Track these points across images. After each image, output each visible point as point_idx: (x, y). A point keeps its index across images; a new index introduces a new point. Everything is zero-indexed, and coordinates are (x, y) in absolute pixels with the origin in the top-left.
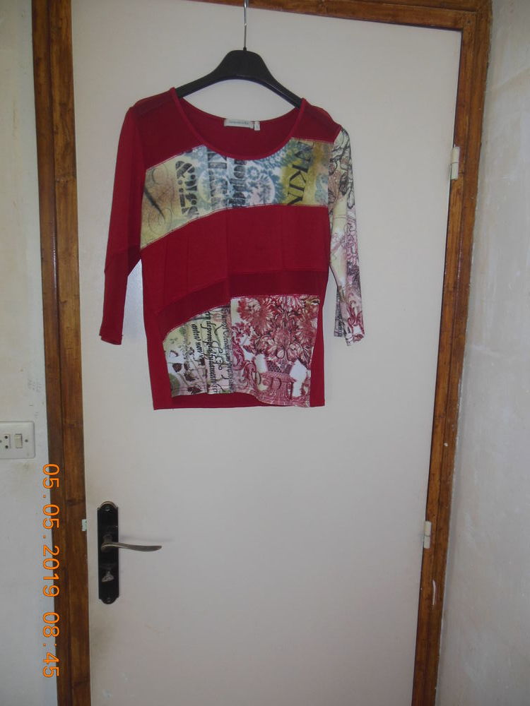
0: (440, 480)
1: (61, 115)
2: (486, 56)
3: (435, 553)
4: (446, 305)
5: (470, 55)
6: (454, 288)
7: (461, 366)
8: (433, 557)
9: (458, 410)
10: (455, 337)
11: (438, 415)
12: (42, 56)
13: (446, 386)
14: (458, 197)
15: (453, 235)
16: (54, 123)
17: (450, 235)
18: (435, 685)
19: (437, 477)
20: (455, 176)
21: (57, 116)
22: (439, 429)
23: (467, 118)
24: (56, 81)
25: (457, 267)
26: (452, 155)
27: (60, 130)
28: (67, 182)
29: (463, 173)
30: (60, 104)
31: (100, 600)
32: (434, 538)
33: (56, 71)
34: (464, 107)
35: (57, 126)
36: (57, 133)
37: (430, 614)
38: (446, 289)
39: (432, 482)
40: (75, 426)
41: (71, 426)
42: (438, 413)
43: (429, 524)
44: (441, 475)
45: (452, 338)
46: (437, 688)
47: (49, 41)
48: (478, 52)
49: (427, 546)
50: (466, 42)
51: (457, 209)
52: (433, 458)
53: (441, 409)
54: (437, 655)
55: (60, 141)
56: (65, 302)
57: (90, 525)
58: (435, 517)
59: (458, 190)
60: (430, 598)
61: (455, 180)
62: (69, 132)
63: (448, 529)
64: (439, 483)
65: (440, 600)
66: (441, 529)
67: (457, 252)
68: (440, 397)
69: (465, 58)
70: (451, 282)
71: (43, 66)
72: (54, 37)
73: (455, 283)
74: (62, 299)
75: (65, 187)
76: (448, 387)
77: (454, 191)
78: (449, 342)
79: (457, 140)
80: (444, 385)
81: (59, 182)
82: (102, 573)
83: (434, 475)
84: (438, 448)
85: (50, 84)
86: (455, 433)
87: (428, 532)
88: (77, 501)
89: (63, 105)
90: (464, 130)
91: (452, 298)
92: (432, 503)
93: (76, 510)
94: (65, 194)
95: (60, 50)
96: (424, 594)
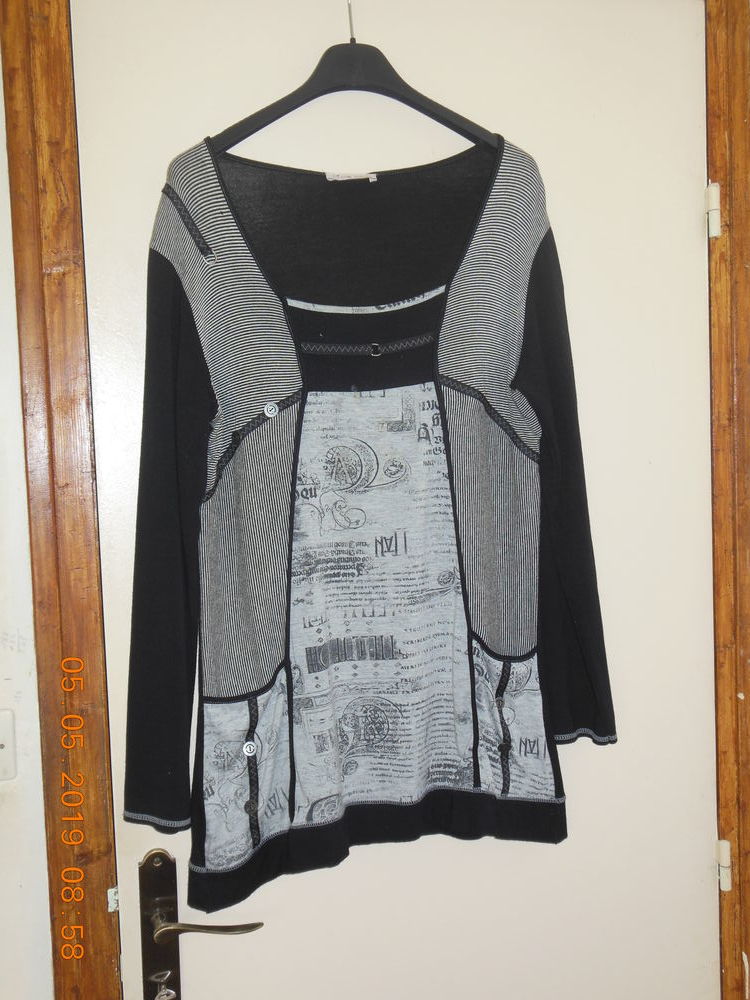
0: (737, 762)
1: (52, 161)
3: (742, 899)
5: (722, 35)
6: (730, 420)
8: (738, 907)
10: (740, 505)
11: (721, 645)
12: (18, 65)
14: (723, 265)
15: (720, 332)
16: (40, 177)
17: (715, 330)
19: (731, 756)
20: (716, 230)
21: (44, 163)
22: (726, 670)
23: (726, 135)
24: (42, 105)
25: (731, 385)
26: (707, 196)
27: (50, 185)
28: (64, 274)
29: (728, 226)
30: (50, 143)
32: (736, 871)
33: (41, 88)
34: (719, 117)
35: (44, 181)
36: (44, 191)
38: (716, 423)
39: (722, 767)
42: (722, 640)
43: (726, 845)
44: (737, 753)
45: (734, 508)
47: (28, 40)
48: (734, 29)
49: (727, 886)
50: (714, 11)
51: (723, 286)
52: (720, 722)
53: (726, 634)
55: (50, 205)
57: (126, 899)
58: (735, 832)
59: (722, 256)
60: (740, 986)
61: (716, 238)
62: (65, 189)
64: (736, 769)
66: (747, 854)
67: (730, 359)
68: (723, 612)
69: (714, 39)
70: (724, 409)
71: (20, 82)
72: (36, 32)
73: (731, 411)
74: (61, 482)
75: (61, 281)
76: (735, 594)
77: (716, 256)
78: (731, 514)
79: (712, 174)
80: (727, 590)
81: (49, 275)
83: (725, 753)
84: (728, 705)
87: (726, 860)
88: (95, 853)
89: (55, 144)
90: (723, 155)
91: (727, 437)
92: (726, 806)
93: (95, 869)
94: (61, 296)
95: (48, 53)
96: (730, 983)
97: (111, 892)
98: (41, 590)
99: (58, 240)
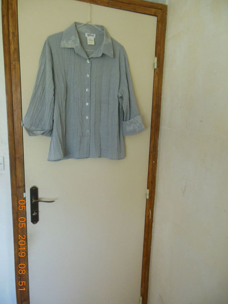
0: (152, 174)
1: (13, 37)
2: (165, 26)
3: (151, 200)
4: (153, 113)
5: (160, 26)
6: (156, 106)
7: (159, 134)
8: (150, 202)
9: (158, 150)
11: (151, 151)
12: (5, 14)
13: (153, 141)
14: (157, 75)
16: (10, 41)
17: (154, 88)
18: (151, 246)
19: (151, 173)
20: (156, 67)
21: (11, 37)
22: (151, 157)
23: (159, 47)
24: (11, 24)
25: (156, 99)
26: (155, 60)
28: (15, 63)
29: (158, 67)
30: (12, 33)
31: (32, 223)
32: (150, 195)
33: (10, 20)
34: (158, 43)
36: (11, 44)
37: (149, 222)
38: (153, 107)
39: (149, 175)
41: (19, 158)
43: (148, 190)
44: (152, 173)
45: (155, 124)
46: (151, 247)
47: (8, 9)
48: (162, 25)
49: (148, 198)
50: (159, 20)
51: (156, 79)
52: (149, 167)
53: (152, 149)
54: (151, 236)
55: (12, 47)
56: (16, 110)
57: (27, 195)
58: (150, 188)
59: (157, 73)
60: (149, 217)
61: (156, 69)
62: (16, 44)
63: (155, 191)
64: (151, 176)
65: (152, 217)
66: (152, 192)
67: (156, 94)
70: (155, 104)
71: (5, 18)
72: (10, 7)
73: (156, 105)
74: (14, 109)
75: (15, 66)
77: (155, 73)
78: (154, 126)
79: (156, 55)
81: (12, 63)
82: (32, 213)
84: (151, 163)
85: (8, 25)
86: (157, 158)
87: (148, 193)
88: (21, 186)
89: (13, 33)
90: (158, 51)
91: (155, 110)
92: (149, 183)
93: (21, 190)
94: (15, 68)
95: (12, 12)
96: (147, 215)
97: (24, 194)
98: (10, 132)
99: (14, 56)
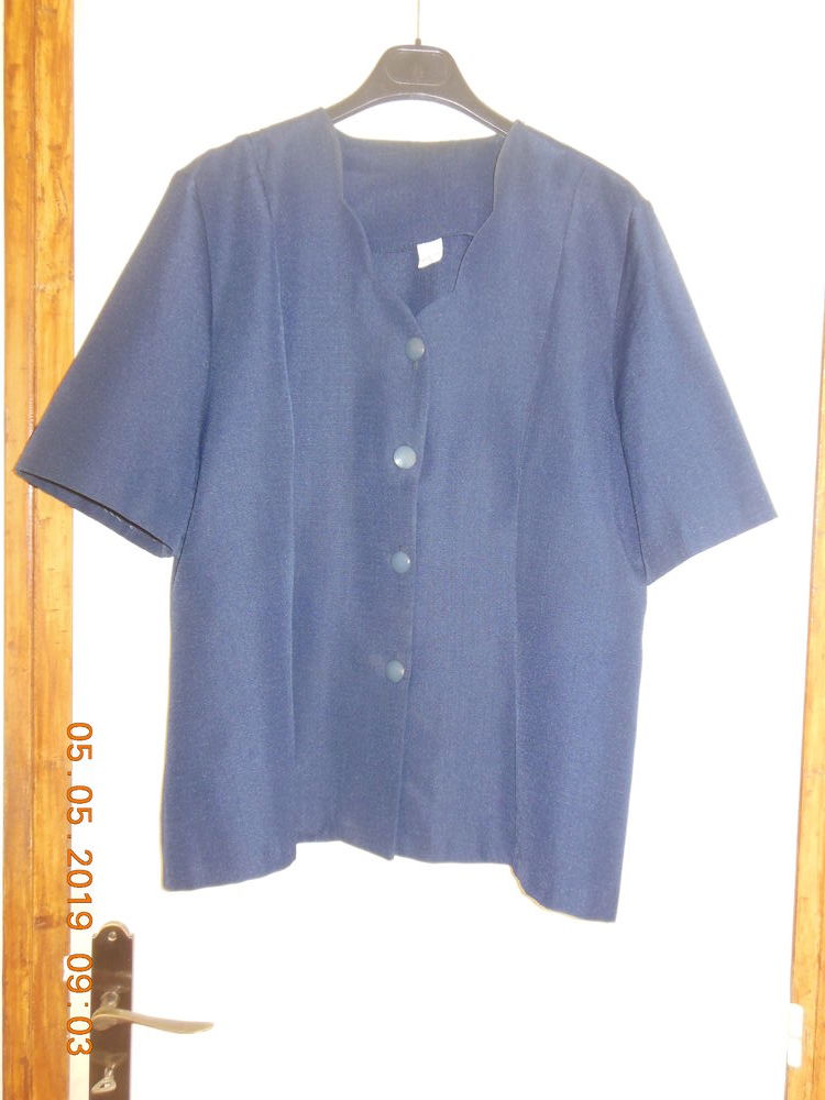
0: (821, 912)
1: (52, 167)
3: (815, 1078)
8: (809, 1085)
11: (810, 769)
12: (19, 61)
16: (38, 184)
21: (43, 170)
24: (45, 105)
27: (49, 195)
28: (58, 291)
30: (51, 148)
32: (811, 1042)
33: (44, 87)
35: (43, 189)
36: (42, 199)
39: (801, 916)
40: (58, 765)
43: (798, 1011)
47: (34, 34)
49: (796, 1061)
53: (817, 756)
55: (47, 215)
58: (812, 996)
62: (65, 198)
64: (819, 919)
71: (20, 78)
72: (44, 26)
74: (42, 514)
75: (55, 299)
81: (44, 292)
83: (805, 899)
85: (34, 111)
87: (797, 1031)
88: (55, 918)
89: (56, 150)
92: (804, 963)
93: (53, 936)
94: (54, 313)
95: (54, 50)
98: (13, 629)
99: (54, 253)
